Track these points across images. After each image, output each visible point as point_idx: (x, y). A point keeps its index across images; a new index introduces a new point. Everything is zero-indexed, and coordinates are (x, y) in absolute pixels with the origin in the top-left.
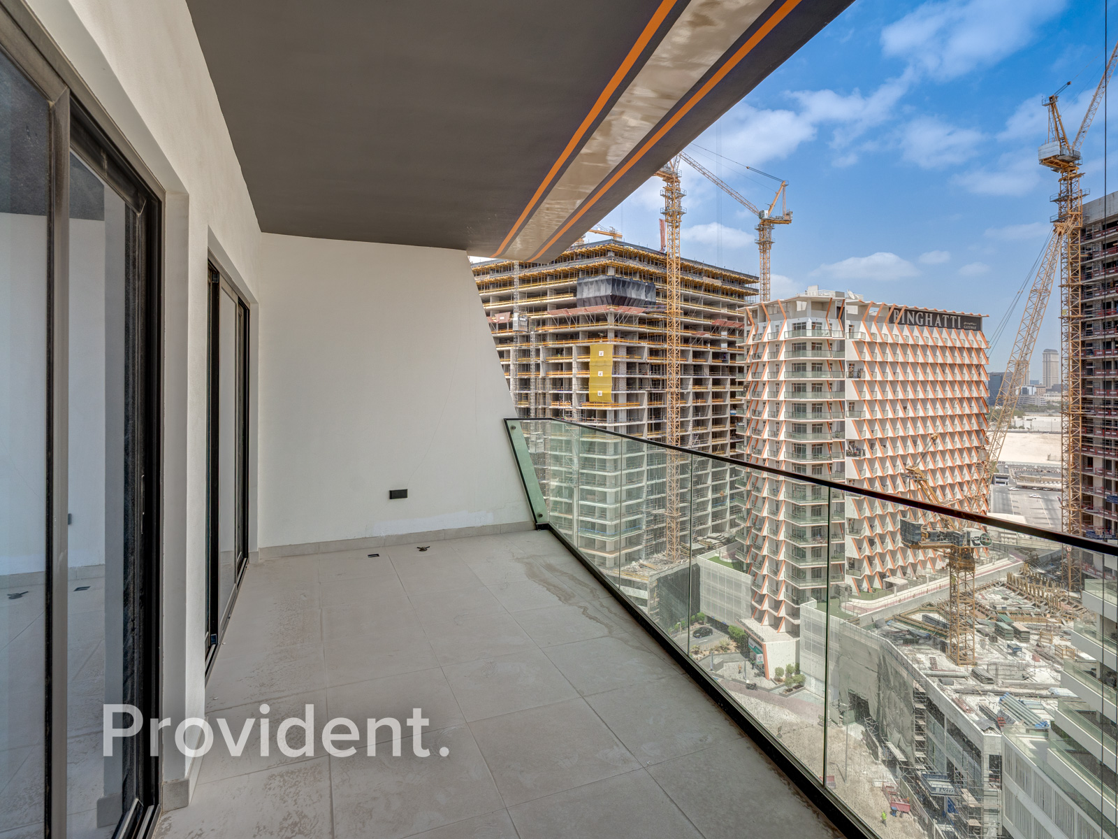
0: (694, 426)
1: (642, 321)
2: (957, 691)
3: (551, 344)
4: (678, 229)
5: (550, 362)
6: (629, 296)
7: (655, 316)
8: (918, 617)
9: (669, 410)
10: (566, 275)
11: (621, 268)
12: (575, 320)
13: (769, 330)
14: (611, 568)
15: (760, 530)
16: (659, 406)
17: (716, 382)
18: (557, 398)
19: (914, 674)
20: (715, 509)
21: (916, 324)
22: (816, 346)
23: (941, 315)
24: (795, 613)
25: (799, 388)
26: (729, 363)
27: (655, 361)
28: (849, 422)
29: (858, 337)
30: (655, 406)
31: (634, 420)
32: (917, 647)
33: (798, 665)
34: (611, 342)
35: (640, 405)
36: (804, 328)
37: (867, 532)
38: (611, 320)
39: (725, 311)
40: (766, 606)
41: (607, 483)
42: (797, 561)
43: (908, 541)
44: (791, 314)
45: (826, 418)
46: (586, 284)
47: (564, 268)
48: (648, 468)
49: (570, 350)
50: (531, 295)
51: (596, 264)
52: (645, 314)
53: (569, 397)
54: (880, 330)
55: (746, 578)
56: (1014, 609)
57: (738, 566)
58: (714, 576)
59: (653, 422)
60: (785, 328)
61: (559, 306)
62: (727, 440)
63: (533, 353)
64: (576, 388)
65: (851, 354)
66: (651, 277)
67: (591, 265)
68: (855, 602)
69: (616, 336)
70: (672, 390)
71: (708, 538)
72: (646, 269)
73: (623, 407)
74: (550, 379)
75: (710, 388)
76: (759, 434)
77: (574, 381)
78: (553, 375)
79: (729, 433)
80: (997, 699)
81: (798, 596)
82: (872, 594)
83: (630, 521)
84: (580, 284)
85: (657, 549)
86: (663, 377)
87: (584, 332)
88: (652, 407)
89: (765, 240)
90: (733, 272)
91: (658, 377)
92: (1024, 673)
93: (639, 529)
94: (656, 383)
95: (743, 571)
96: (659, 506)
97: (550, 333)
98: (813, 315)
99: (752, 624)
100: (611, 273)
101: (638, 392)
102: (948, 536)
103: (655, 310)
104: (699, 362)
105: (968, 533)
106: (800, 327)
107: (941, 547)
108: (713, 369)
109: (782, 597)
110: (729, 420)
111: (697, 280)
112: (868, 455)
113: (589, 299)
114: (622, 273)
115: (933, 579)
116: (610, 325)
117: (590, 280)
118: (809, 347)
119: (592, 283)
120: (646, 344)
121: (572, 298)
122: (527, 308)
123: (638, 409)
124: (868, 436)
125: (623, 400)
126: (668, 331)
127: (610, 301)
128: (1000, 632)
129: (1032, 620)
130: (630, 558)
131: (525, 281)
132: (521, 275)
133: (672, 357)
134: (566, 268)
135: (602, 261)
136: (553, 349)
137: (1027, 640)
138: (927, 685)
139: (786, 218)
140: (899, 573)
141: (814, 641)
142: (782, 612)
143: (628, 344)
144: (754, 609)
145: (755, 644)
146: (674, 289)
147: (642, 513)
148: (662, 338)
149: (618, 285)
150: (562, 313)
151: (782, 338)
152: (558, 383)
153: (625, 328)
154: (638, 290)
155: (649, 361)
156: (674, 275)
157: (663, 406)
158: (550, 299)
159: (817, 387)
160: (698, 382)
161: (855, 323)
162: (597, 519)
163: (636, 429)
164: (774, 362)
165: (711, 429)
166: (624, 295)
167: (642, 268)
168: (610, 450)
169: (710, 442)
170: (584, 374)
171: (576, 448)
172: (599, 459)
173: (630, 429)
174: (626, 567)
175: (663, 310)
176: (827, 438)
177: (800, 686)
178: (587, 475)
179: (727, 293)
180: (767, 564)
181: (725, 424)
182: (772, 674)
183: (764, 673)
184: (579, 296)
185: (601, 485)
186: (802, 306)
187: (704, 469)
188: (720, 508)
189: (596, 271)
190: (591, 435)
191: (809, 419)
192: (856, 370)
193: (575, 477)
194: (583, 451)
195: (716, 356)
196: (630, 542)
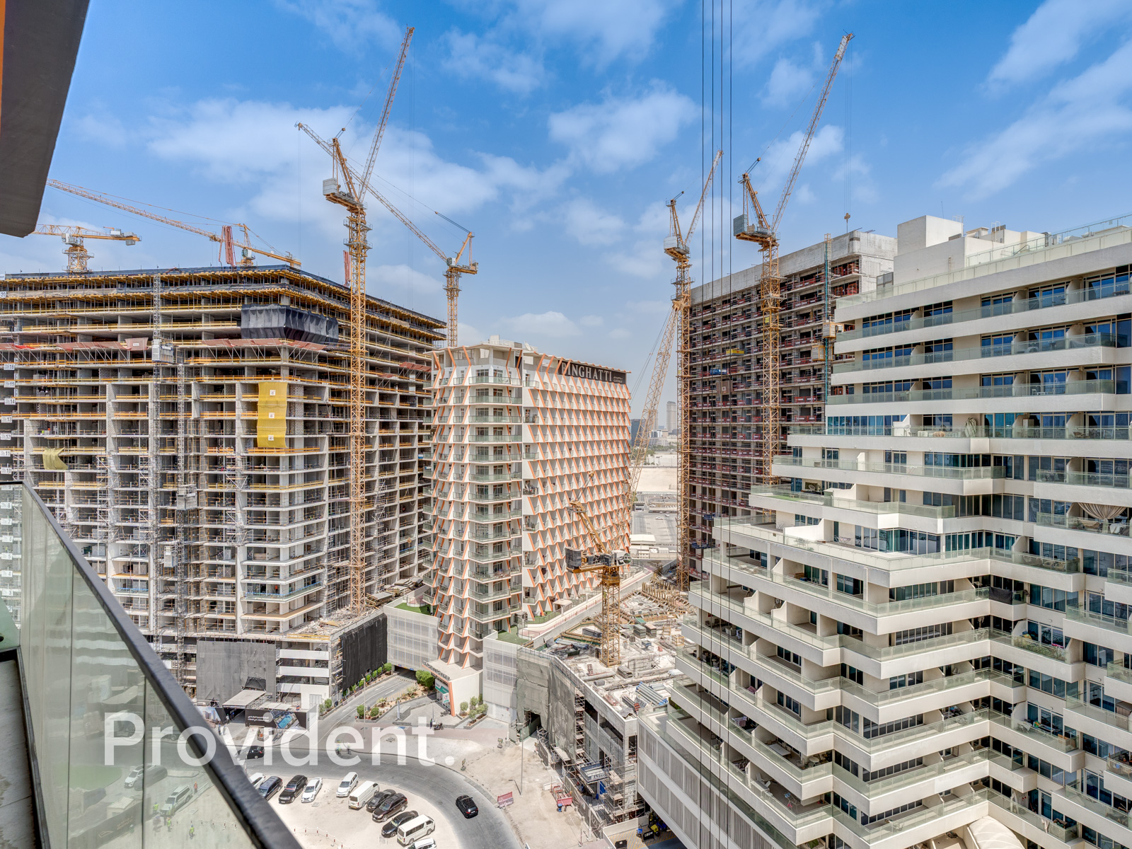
0: (380, 472)
1: (322, 359)
2: (607, 690)
3: (207, 380)
4: (363, 264)
5: (206, 400)
6: (306, 330)
7: (337, 354)
8: (579, 631)
9: (352, 455)
10: (227, 300)
11: (297, 298)
12: (240, 353)
13: (455, 375)
14: (285, 633)
15: (446, 571)
16: (342, 451)
17: (404, 426)
18: (215, 443)
19: (575, 682)
20: (403, 555)
21: (579, 376)
22: (498, 392)
23: (598, 369)
24: (478, 647)
25: (482, 432)
26: (417, 407)
27: (337, 403)
28: (526, 464)
29: (533, 385)
30: (338, 451)
31: (313, 467)
32: (578, 658)
33: (481, 696)
34: (284, 380)
35: (319, 450)
36: (487, 374)
37: (540, 562)
38: (285, 355)
39: (413, 354)
40: (452, 645)
41: (281, 539)
42: (480, 597)
43: (572, 567)
44: (475, 361)
45: (507, 459)
46: (254, 312)
47: (223, 291)
48: (330, 518)
49: (232, 388)
50: (179, 319)
51: (267, 290)
52: (325, 352)
53: (231, 443)
54: (550, 379)
55: (433, 621)
56: (646, 612)
57: (426, 610)
58: (401, 623)
59: (335, 468)
60: (470, 374)
61: (218, 335)
62: (416, 484)
63: (181, 390)
64: (240, 432)
65: (527, 401)
66: (332, 311)
67: (259, 291)
68: (531, 627)
69: (291, 374)
70: (356, 434)
71: (395, 585)
72: (327, 302)
73: (300, 452)
74: (206, 421)
75: (398, 432)
76: (445, 477)
77: (238, 424)
78: (209, 416)
79: (417, 476)
80: (634, 689)
81: (482, 631)
82: (545, 617)
83: (308, 578)
84: (246, 312)
85: (340, 604)
86: (346, 420)
87: (250, 368)
88: (334, 452)
89: (452, 286)
90: (421, 315)
91: (341, 420)
92: (653, 662)
93: (320, 585)
94: (338, 426)
95: (431, 614)
96: (342, 558)
97: (205, 367)
98: (495, 363)
99: (438, 664)
100: (285, 302)
101: (318, 436)
102: (601, 558)
103: (337, 347)
104: (386, 405)
105: (615, 554)
106: (482, 374)
107: (595, 569)
108: (401, 413)
109: (466, 633)
110: (417, 464)
111: (384, 320)
112: (541, 493)
113: (257, 330)
114: (298, 304)
115: (591, 596)
116: (284, 361)
117: (259, 308)
118: (491, 392)
119: (261, 312)
120: (327, 385)
121: (236, 327)
122: (173, 334)
123: (316, 455)
124: (541, 475)
125: (299, 445)
126: (352, 371)
127: (283, 334)
128: (637, 632)
129: (658, 618)
130: (308, 618)
131: (170, 301)
132: (164, 294)
133: (357, 399)
134: (227, 292)
135: (274, 288)
136: (210, 385)
137: (654, 635)
138: (585, 690)
139: (473, 268)
140: (565, 595)
141: (495, 670)
142: (467, 648)
143: (305, 384)
144: (440, 650)
145: (441, 684)
146: (359, 327)
147: (323, 567)
148: (346, 378)
149: (294, 316)
150: (222, 344)
151: (466, 383)
152: (217, 425)
153: (301, 365)
154: (317, 324)
155: (330, 403)
156: (359, 312)
157: (346, 451)
158: (204, 326)
159: (498, 431)
160: (384, 426)
161: (530, 372)
162: (268, 579)
163: (315, 477)
164: (459, 406)
165: (398, 473)
166: (300, 329)
167: (322, 301)
168: (285, 500)
169: (398, 487)
170: (250, 416)
171: (240, 501)
172: (270, 512)
173: (308, 478)
174: (304, 629)
175: (346, 348)
176: (506, 478)
177: (483, 715)
178: (257, 531)
179: (415, 336)
180: (452, 604)
181: (413, 468)
182: (457, 710)
183: (450, 710)
184: (244, 325)
185: (273, 540)
186: (484, 354)
187: (391, 515)
188: (407, 553)
189: (265, 299)
190: (260, 485)
191: (491, 461)
192: (531, 415)
193: (238, 534)
194: (249, 504)
195: (404, 399)
196: (308, 600)
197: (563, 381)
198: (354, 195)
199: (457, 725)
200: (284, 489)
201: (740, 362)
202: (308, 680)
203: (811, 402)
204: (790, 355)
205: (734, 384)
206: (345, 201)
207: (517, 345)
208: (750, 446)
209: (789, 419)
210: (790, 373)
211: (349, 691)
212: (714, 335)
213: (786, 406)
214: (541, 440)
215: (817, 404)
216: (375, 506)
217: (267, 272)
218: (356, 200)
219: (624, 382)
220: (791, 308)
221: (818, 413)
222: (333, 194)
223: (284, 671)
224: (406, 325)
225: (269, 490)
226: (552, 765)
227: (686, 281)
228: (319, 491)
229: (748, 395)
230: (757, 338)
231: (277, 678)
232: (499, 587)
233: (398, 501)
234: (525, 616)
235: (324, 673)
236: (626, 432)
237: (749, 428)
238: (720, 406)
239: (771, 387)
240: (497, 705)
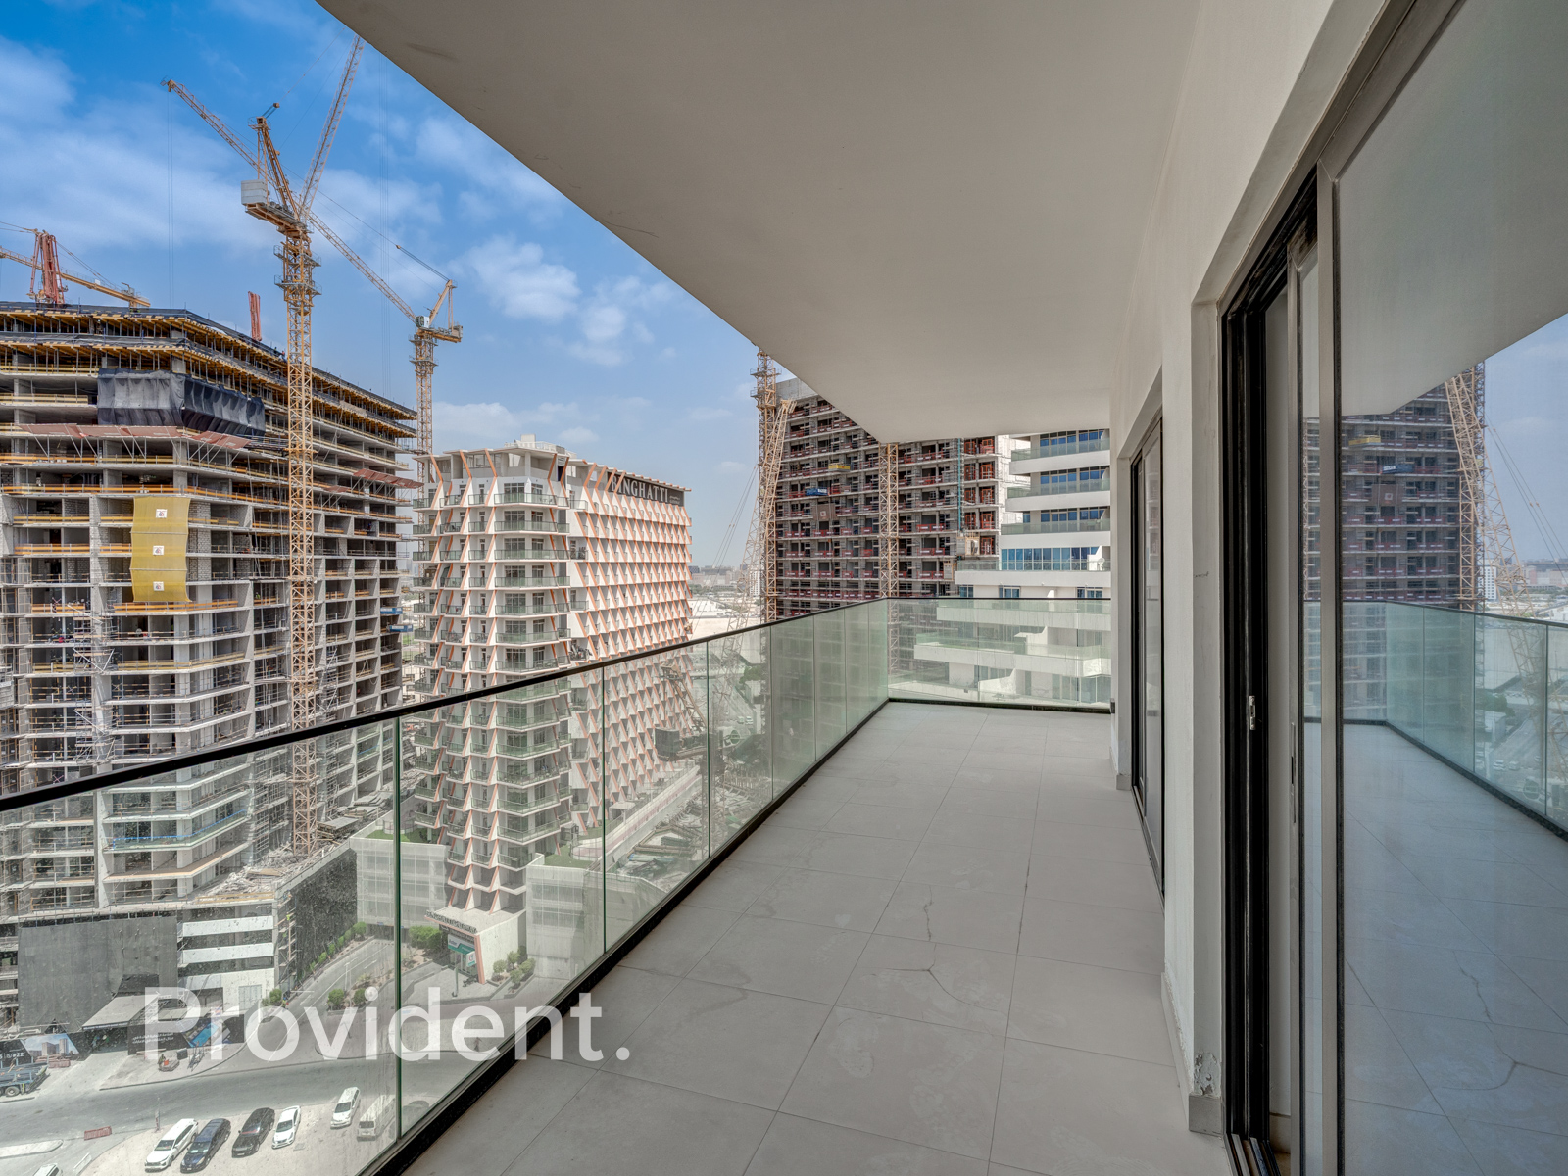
0: (328, 634)
1: (240, 462)
3: (28, 491)
4: (307, 317)
5: (25, 525)
6: (217, 415)
7: (264, 455)
8: (657, 841)
9: (291, 610)
10: (68, 358)
11: (203, 364)
12: (96, 447)
13: (470, 491)
14: (189, 896)
15: (460, 776)
16: (273, 605)
17: (360, 566)
18: (42, 596)
20: (362, 760)
21: (631, 495)
22: (538, 515)
23: (652, 485)
24: (515, 879)
25: (514, 573)
26: (378, 537)
27: (264, 530)
28: (572, 617)
29: (581, 506)
30: (266, 606)
31: (228, 631)
32: (668, 876)
33: (523, 949)
34: (182, 496)
35: (238, 605)
36: (522, 490)
37: (592, 753)
38: (179, 453)
39: (367, 456)
40: (470, 882)
41: (178, 746)
42: (517, 808)
43: (667, 753)
44: (502, 471)
45: (549, 612)
46: (123, 382)
47: (63, 344)
48: (256, 709)
49: (80, 507)
51: (149, 348)
52: (246, 450)
53: (80, 595)
54: (601, 498)
55: (436, 851)
57: (421, 835)
58: (374, 859)
59: (263, 631)
60: (495, 490)
61: (48, 417)
62: (377, 652)
64: (98, 579)
65: (574, 529)
66: (256, 387)
67: (135, 349)
68: (585, 844)
69: (190, 483)
70: (299, 578)
71: (356, 805)
72: (250, 373)
73: (206, 608)
74: (27, 559)
75: (351, 574)
76: (456, 640)
77: (95, 565)
78: (33, 551)
79: (379, 642)
81: (518, 857)
83: (221, 808)
84: (107, 381)
85: (275, 840)
86: (278, 557)
87: (114, 472)
88: (260, 606)
89: (424, 358)
90: (382, 399)
91: (271, 556)
93: (243, 815)
94: (265, 566)
95: (429, 842)
97: (23, 470)
98: (533, 475)
99: (451, 913)
100: (179, 368)
101: (232, 582)
102: (701, 739)
103: (264, 444)
104: (335, 533)
105: (721, 732)
106: (514, 491)
107: (696, 754)
108: (353, 545)
109: (494, 863)
110: (378, 623)
111: (332, 404)
112: (593, 657)
113: (130, 411)
114: (203, 374)
115: (655, 794)
116: (180, 463)
117: (133, 376)
118: (528, 516)
119: (137, 381)
120: (251, 504)
121: (86, 405)
123: (233, 613)
124: (592, 632)
125: (205, 597)
126: (291, 482)
127: (180, 420)
130: (222, 871)
133: (302, 525)
134: (71, 346)
135: (164, 346)
136: (31, 499)
139: (454, 333)
140: (622, 796)
141: (546, 909)
142: (496, 884)
143: (216, 500)
144: (450, 891)
145: (458, 941)
146: (302, 415)
147: (247, 787)
148: (281, 493)
149: (197, 394)
150: (60, 432)
151: (491, 503)
152: (49, 567)
153: (211, 471)
154: (233, 407)
155: (254, 530)
157: (278, 605)
158: (19, 401)
159: (539, 571)
160: (332, 565)
161: (576, 488)
162: (154, 814)
163: (229, 647)
164: (477, 536)
165: (353, 637)
166: (208, 413)
167: (242, 370)
168: (183, 686)
169: (353, 657)
170: (117, 551)
171: (98, 691)
172: (157, 706)
173: (219, 648)
174: (221, 887)
175: (281, 446)
176: (550, 639)
177: (528, 976)
178: (130, 738)
179: (371, 429)
180: (471, 822)
181: (373, 629)
182: (487, 972)
183: (477, 977)
184: (102, 403)
185: (161, 751)
186: (515, 460)
187: (342, 700)
188: (368, 756)
189: (147, 362)
190: (137, 663)
191: (529, 614)
192: (577, 549)
193: (99, 745)
194: (114, 695)
195: (361, 524)
196: (222, 843)
197: (615, 501)
198: (291, 209)
199: (493, 994)
200: (181, 668)
201: (843, 480)
202: (233, 965)
203: (937, 531)
204: (910, 472)
205: (837, 508)
206: (280, 217)
207: (560, 449)
208: (857, 587)
209: (909, 552)
210: (910, 496)
211: (304, 974)
212: (808, 444)
213: (906, 535)
214: (591, 583)
215: (944, 534)
216: (322, 688)
217: (149, 318)
218: (296, 217)
219: (681, 504)
221: (946, 544)
222: (261, 204)
223: (189, 957)
224: (361, 413)
225: (154, 670)
227: (769, 373)
228: (237, 669)
229: (855, 523)
230: (865, 451)
231: (181, 970)
232: (541, 792)
233: (354, 678)
234: (575, 829)
235: (267, 949)
236: (686, 570)
237: (856, 564)
238: (817, 536)
239: (890, 512)
240: (549, 958)
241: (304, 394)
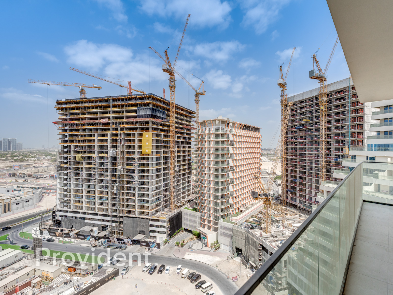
0: (177, 162)
1: (161, 125)
2: (269, 242)
3: (126, 132)
4: (174, 92)
5: (126, 139)
6: (157, 115)
7: (165, 123)
8: (251, 220)
9: (170, 157)
10: (132, 105)
11: (155, 104)
12: (136, 123)
13: (207, 130)
14: (151, 216)
15: (204, 197)
16: (167, 156)
17: (184, 147)
18: (128, 153)
19: (257, 238)
20: (183, 191)
21: (246, 130)
22: (223, 135)
23: (251, 127)
24: (216, 224)
25: (217, 149)
26: (187, 141)
27: (165, 139)
28: (231, 161)
29: (233, 133)
31: (158, 161)
32: (254, 230)
33: (217, 241)
34: (151, 132)
35: (160, 155)
36: (219, 129)
37: (235, 195)
40: (206, 223)
41: (149, 184)
42: (217, 206)
43: (254, 197)
44: (214, 125)
45: (225, 159)
46: (141, 109)
47: (132, 103)
48: (163, 178)
49: (134, 135)
50: (117, 112)
51: (145, 102)
52: (162, 122)
53: (134, 153)
54: (238, 131)
55: (199, 214)
57: (195, 210)
58: (187, 214)
59: (165, 161)
60: (213, 129)
61: (128, 117)
62: (187, 167)
63: (119, 135)
64: (137, 149)
65: (231, 138)
66: (164, 108)
67: (143, 102)
68: (233, 218)
69: (152, 130)
70: (172, 150)
71: (182, 201)
72: (163, 106)
73: (155, 156)
74: (126, 145)
75: (182, 149)
76: (203, 165)
77: (136, 146)
78: (127, 144)
79: (187, 164)
80: (280, 242)
81: (217, 218)
82: (237, 215)
83: (157, 198)
84: (138, 109)
85: (166, 206)
86: (168, 145)
87: (139, 128)
88: (164, 156)
89: (197, 99)
90: (189, 109)
91: (166, 145)
92: (283, 233)
93: (160, 200)
94: (165, 147)
95: (197, 211)
96: (167, 191)
97: (125, 128)
98: (222, 125)
99: (201, 229)
100: (151, 106)
101: (159, 150)
102: (264, 195)
103: (165, 121)
104: (179, 140)
105: (270, 193)
106: (217, 129)
107: (262, 198)
108: (182, 143)
109: (211, 219)
110: (187, 160)
111: (178, 111)
112: (235, 171)
113: (142, 115)
114: (155, 107)
115: (251, 207)
116: (150, 125)
117: (143, 108)
118: (220, 136)
120: (163, 134)
121: (135, 114)
122: (115, 117)
123: (159, 157)
124: (235, 164)
125: (154, 153)
126: (171, 129)
127: (151, 117)
128: (273, 221)
129: (278, 216)
130: (157, 211)
131: (114, 106)
132: (113, 104)
133: (172, 138)
134: (133, 103)
135: (148, 101)
136: (127, 134)
137: (279, 223)
138: (262, 242)
139: (204, 93)
141: (223, 232)
142: (211, 224)
143: (157, 133)
144: (201, 224)
145: (203, 236)
146: (173, 114)
147: (161, 194)
148: (168, 131)
149: (154, 111)
150: (131, 120)
151: (212, 132)
152: (129, 147)
153: (156, 127)
154: (160, 113)
155: (163, 139)
157: (168, 156)
158: (125, 114)
159: (223, 149)
160: (178, 147)
161: (232, 128)
162: (145, 198)
163: (159, 164)
164: (208, 140)
165: (182, 163)
166: (155, 115)
167: (162, 105)
168: (150, 172)
169: (182, 168)
170: (140, 144)
171: (137, 172)
172: (146, 176)
173: (157, 164)
174: (156, 215)
175: (168, 121)
176: (225, 166)
177: (219, 248)
178: (141, 182)
179: (186, 116)
180: (206, 208)
182: (209, 245)
183: (207, 245)
184: (138, 114)
185: (146, 185)
186: (217, 122)
187: (180, 177)
189: (145, 105)
190: (143, 167)
191: (220, 159)
192: (232, 143)
193: (136, 183)
194: (139, 173)
195: (184, 138)
196: (157, 206)
197: (242, 132)
198: (171, 69)
199: (210, 251)
200: (150, 168)
201: (308, 124)
202: (158, 232)
203: (341, 139)
204: (331, 121)
205: (306, 132)
206: (169, 71)
207: (228, 119)
208: (312, 155)
209: (330, 145)
210: (331, 128)
211: (171, 237)
212: (297, 114)
213: (329, 140)
214: (235, 152)
215: (343, 139)
216: (176, 174)
217: (146, 96)
218: (172, 71)
219: (259, 132)
220: (331, 104)
221: (344, 142)
222: (165, 69)
223: (151, 228)
224: (184, 113)
225: (145, 168)
226: (249, 268)
227: (285, 95)
228: (160, 169)
229: (311, 136)
230: (315, 115)
231: (149, 231)
232: (222, 203)
233: (182, 172)
234: (231, 214)
235: (164, 230)
236: (260, 149)
237: (312, 148)
238: (299, 140)
239: (324, 133)
240: (224, 244)
241: (173, 109)
